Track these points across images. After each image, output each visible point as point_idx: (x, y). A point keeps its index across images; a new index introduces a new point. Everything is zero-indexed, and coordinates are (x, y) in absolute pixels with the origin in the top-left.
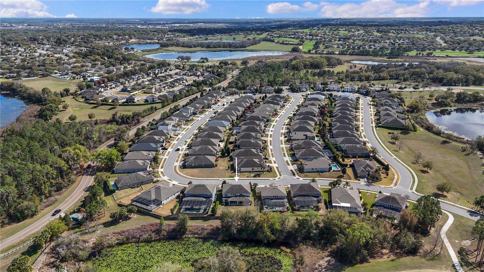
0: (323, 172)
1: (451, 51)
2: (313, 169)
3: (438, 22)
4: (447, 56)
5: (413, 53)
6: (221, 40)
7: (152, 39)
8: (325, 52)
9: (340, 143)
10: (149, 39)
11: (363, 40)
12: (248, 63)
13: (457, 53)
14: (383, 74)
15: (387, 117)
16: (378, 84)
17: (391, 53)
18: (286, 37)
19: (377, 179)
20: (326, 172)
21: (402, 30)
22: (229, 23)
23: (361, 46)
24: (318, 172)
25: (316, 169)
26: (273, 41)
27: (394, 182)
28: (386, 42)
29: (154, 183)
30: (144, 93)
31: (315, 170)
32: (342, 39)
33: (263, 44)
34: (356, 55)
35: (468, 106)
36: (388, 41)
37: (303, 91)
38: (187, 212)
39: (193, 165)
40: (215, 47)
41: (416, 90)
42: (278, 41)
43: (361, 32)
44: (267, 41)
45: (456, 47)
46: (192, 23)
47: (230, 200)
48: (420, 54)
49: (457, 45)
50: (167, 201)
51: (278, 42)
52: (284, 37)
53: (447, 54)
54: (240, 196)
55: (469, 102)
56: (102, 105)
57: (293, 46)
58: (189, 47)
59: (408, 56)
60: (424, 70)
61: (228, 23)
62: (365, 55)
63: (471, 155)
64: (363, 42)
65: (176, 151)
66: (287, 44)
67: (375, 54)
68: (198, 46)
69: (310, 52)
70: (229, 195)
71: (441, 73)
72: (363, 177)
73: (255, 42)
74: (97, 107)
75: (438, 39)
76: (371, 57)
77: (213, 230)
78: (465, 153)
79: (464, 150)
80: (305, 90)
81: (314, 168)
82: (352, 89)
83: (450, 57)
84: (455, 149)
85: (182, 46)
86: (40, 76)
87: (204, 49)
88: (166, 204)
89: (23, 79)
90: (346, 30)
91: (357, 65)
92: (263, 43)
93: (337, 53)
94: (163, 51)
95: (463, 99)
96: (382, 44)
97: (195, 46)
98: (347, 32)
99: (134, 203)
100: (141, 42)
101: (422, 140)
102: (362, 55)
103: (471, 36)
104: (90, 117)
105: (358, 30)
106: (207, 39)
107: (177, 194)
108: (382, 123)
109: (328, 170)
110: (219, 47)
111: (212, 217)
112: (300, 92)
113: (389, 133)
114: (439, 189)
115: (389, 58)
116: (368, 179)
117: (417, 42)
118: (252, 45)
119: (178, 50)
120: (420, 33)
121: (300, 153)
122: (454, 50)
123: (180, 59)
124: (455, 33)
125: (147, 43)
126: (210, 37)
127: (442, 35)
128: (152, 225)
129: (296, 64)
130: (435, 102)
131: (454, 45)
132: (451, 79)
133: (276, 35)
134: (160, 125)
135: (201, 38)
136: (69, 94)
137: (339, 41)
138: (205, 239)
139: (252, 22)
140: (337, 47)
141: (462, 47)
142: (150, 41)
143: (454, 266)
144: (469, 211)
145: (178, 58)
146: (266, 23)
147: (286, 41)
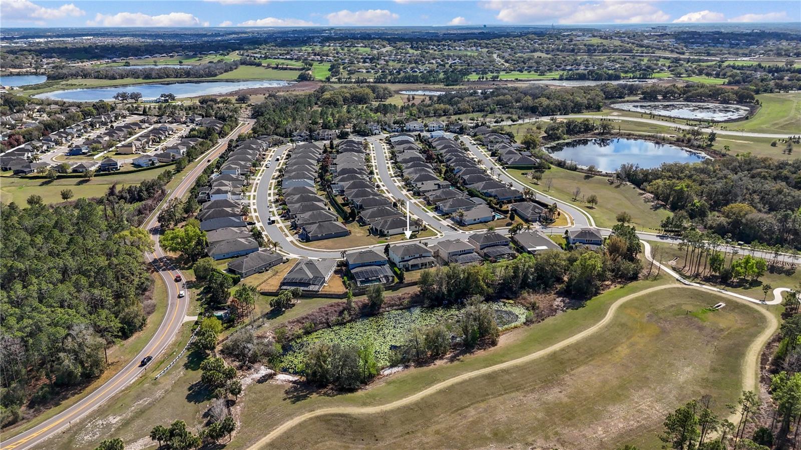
1: (518, 73)
2: (475, 220)
3: (479, 33)
4: (517, 79)
5: (474, 77)
6: (156, 65)
7: (20, 67)
8: (353, 80)
9: (482, 189)
10: (15, 67)
11: (399, 61)
12: (248, 99)
13: (524, 75)
14: (463, 105)
15: (510, 155)
16: (466, 118)
17: (447, 78)
18: (278, 58)
19: (551, 220)
21: (444, 45)
22: (143, 36)
23: (400, 70)
24: (481, 222)
25: (479, 219)
26: (259, 65)
27: (569, 220)
28: (432, 63)
29: (284, 263)
30: (116, 154)
31: (477, 221)
32: (367, 60)
33: (243, 71)
34: (399, 82)
35: (581, 137)
36: (434, 62)
37: (375, 134)
38: (366, 285)
39: (320, 235)
40: (160, 77)
41: (515, 123)
42: (268, 65)
43: (389, 48)
44: (247, 65)
45: (524, 68)
46: (68, 36)
47: (410, 263)
48: (483, 78)
49: (522, 65)
51: (268, 67)
52: (275, 58)
53: (516, 77)
54: (420, 257)
55: (579, 132)
56: (59, 177)
57: (299, 73)
58: (110, 79)
59: (468, 81)
60: (509, 97)
61: (139, 36)
62: (411, 82)
63: (622, 187)
64: (401, 64)
65: (269, 224)
66: (286, 69)
67: (427, 79)
68: (128, 76)
69: (329, 81)
70: (406, 258)
71: (529, 100)
72: (535, 221)
73: (230, 68)
75: (495, 56)
76: (422, 85)
77: (412, 297)
78: (614, 185)
79: (612, 183)
80: (377, 132)
81: (477, 218)
82: (439, 127)
83: (520, 80)
84: (600, 182)
85: (97, 77)
87: (140, 80)
90: (366, 47)
91: (416, 97)
92: (242, 68)
93: (372, 80)
94: (65, 87)
95: (573, 130)
96: (426, 65)
97: (122, 77)
98: (368, 49)
99: (284, 287)
101: (562, 178)
102: (407, 83)
103: (532, 52)
104: (65, 196)
105: (384, 46)
106: (127, 64)
107: (334, 269)
108: (509, 163)
109: (491, 218)
110: (168, 77)
111: (402, 285)
112: (372, 134)
113: (523, 174)
114: (619, 220)
115: (447, 85)
116: (540, 222)
117: (472, 62)
118: (226, 71)
119: (92, 83)
120: (469, 49)
121: (448, 205)
122: (521, 71)
123: (120, 99)
124: (512, 49)
125: (11, 74)
126: (133, 61)
127: (497, 52)
128: (332, 306)
129: (332, 97)
130: (546, 135)
131: (521, 66)
132: (548, 106)
133: (258, 56)
134: (213, 194)
135: (114, 62)
137: (365, 62)
138: (408, 308)
139: (185, 34)
140: (367, 72)
141: (531, 67)
142: (18, 70)
143: (677, 280)
144: (657, 236)
145: (116, 98)
146: (212, 35)
147: (283, 64)
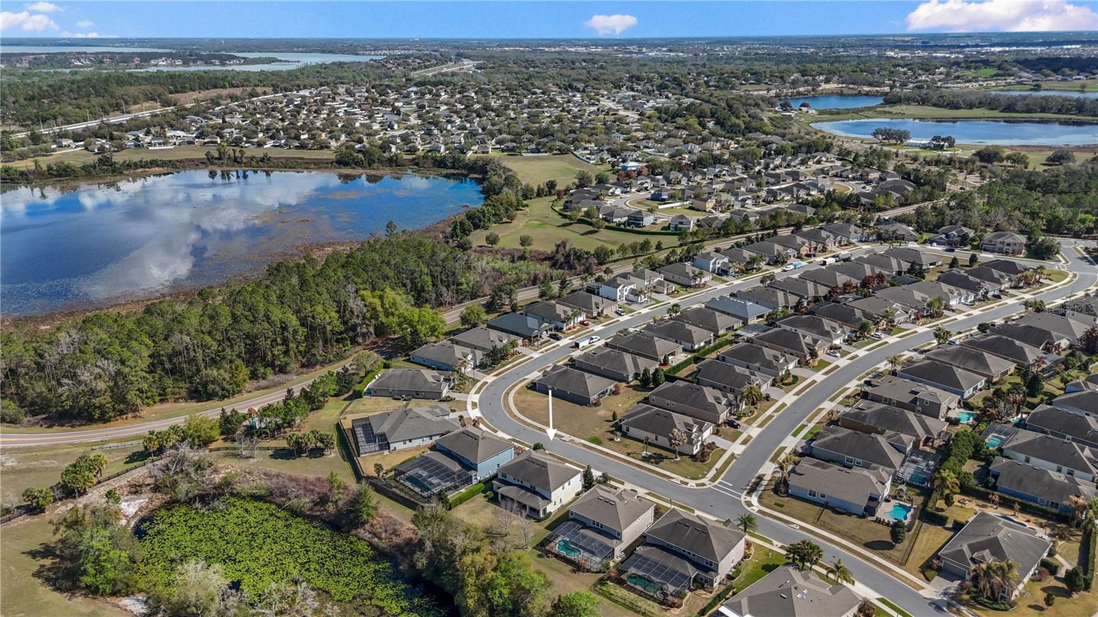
0: (840, 513)
2: (812, 493)
20: (850, 514)
24: (826, 506)
25: (823, 496)
29: (441, 401)
31: (817, 498)
38: (405, 483)
47: (502, 489)
50: (405, 446)
54: (528, 490)
56: (578, 222)
58: (951, 108)
68: (981, 105)
72: (953, 576)
74: (570, 224)
86: (557, 152)
88: (400, 451)
89: (525, 155)
97: (971, 106)
100: (846, 91)
106: (1037, 88)
116: (962, 586)
123: (880, 137)
125: (860, 94)
134: (605, 284)
136: (553, 192)
145: (875, 134)
